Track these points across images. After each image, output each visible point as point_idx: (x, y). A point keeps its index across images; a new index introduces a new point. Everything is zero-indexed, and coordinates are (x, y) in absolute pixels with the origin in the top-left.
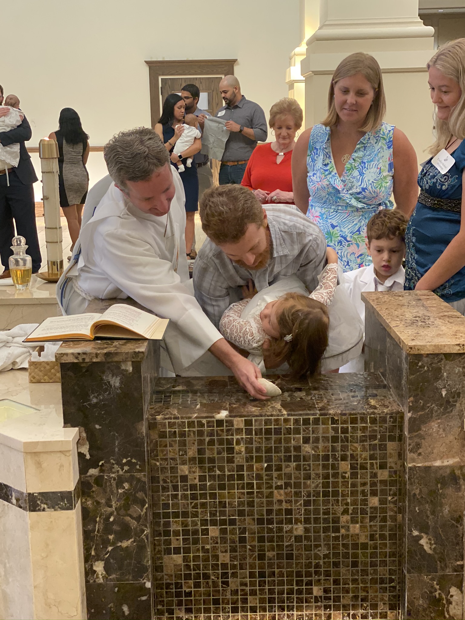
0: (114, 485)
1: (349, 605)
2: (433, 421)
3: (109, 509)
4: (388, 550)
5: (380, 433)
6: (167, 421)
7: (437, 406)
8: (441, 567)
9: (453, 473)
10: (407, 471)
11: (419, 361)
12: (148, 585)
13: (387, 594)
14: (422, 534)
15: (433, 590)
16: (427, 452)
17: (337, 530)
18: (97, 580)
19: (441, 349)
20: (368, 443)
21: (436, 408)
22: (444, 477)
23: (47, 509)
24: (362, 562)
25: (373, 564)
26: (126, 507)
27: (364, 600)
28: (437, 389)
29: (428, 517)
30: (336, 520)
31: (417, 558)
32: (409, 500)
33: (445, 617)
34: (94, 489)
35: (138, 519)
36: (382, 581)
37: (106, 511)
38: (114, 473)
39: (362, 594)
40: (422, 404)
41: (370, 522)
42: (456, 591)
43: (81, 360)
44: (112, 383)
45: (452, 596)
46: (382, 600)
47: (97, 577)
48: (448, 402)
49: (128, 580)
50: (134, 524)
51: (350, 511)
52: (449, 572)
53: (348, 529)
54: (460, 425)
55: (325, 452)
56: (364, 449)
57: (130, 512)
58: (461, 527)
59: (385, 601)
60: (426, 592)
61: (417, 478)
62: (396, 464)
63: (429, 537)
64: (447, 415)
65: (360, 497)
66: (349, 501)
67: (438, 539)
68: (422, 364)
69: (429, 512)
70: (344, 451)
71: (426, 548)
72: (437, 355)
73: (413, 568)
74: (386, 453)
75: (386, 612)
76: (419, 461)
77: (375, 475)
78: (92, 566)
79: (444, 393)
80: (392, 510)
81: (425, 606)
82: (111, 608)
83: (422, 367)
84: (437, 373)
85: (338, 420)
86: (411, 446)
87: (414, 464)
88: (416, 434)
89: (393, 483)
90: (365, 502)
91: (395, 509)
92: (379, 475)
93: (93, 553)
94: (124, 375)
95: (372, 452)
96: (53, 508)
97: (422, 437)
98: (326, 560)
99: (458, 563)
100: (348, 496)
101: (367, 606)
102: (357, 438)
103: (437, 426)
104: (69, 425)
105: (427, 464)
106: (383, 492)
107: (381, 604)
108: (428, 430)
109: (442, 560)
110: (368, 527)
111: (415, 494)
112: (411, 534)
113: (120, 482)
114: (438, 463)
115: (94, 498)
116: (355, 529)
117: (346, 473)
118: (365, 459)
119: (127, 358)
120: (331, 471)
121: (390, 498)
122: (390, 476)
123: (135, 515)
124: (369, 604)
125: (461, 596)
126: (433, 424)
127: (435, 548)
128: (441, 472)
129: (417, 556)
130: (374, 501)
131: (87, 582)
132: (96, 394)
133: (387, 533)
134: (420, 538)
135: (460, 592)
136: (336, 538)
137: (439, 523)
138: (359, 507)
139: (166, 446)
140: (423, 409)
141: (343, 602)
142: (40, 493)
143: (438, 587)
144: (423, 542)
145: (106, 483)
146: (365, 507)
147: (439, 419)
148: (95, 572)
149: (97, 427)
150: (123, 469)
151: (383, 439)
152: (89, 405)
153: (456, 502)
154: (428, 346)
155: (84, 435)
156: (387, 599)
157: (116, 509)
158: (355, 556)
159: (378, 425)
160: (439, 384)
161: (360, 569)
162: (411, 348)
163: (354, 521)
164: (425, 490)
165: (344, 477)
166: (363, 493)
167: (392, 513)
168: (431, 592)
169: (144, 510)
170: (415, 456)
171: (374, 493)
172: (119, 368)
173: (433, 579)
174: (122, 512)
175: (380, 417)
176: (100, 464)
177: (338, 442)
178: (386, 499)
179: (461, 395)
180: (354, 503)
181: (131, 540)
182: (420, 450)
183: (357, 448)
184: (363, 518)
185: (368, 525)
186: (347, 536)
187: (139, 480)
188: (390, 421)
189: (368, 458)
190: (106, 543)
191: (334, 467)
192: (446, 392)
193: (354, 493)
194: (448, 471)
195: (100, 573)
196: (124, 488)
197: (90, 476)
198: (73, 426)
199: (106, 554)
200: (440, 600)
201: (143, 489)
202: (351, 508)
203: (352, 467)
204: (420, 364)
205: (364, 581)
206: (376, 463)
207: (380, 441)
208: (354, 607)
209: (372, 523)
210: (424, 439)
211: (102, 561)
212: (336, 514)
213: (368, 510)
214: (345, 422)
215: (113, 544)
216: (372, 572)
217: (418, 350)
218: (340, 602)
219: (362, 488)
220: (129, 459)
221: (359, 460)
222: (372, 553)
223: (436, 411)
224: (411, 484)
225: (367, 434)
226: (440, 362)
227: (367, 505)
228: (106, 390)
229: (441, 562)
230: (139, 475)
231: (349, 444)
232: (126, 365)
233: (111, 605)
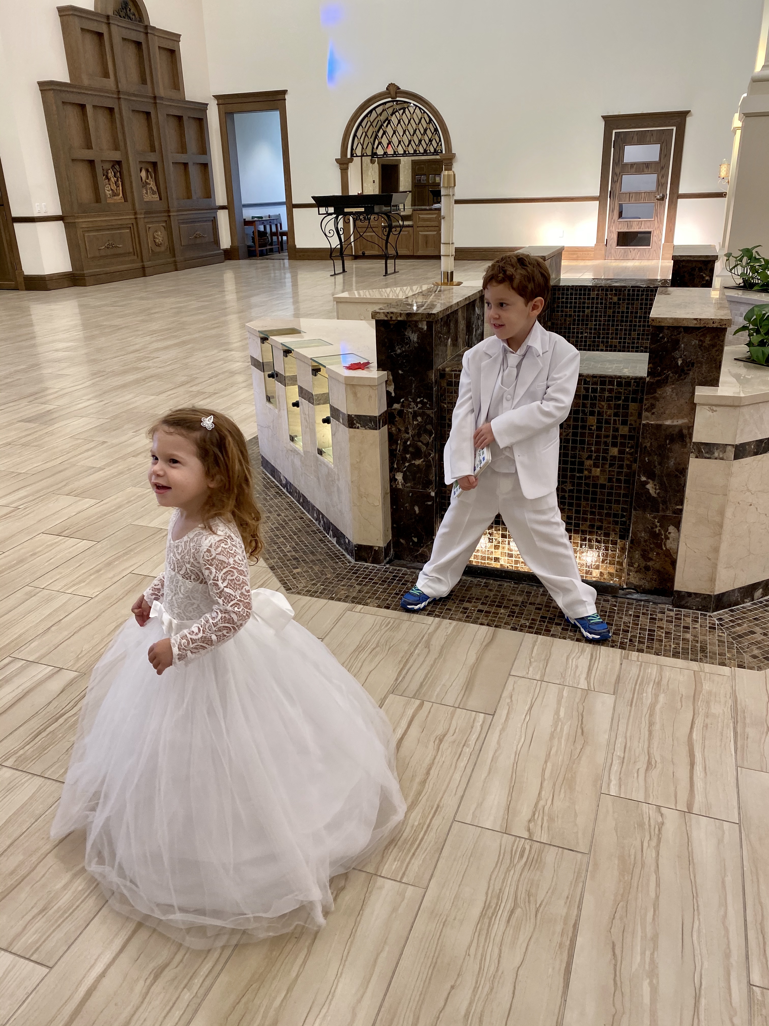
0: (411, 418)
1: (586, 531)
2: (668, 386)
3: (407, 435)
4: (622, 492)
5: (624, 394)
6: (453, 373)
7: (672, 373)
8: (662, 508)
9: (681, 431)
10: (642, 427)
11: (661, 332)
12: (433, 494)
13: (619, 526)
14: (649, 480)
15: (654, 527)
16: (660, 412)
17: (581, 471)
18: (398, 486)
19: (680, 322)
20: (614, 403)
21: (671, 375)
22: (673, 434)
23: (360, 428)
24: (599, 499)
25: (609, 501)
26: (419, 435)
27: (600, 528)
28: (674, 358)
29: (655, 467)
30: (581, 463)
31: (643, 499)
32: (641, 451)
33: (662, 549)
34: (397, 419)
35: (427, 445)
36: (615, 516)
37: (404, 437)
38: (411, 408)
39: (597, 524)
40: (659, 371)
41: (609, 467)
42: (673, 529)
43: (389, 318)
44: (412, 338)
45: (670, 533)
46: (614, 530)
47: (398, 484)
48: (683, 370)
49: (418, 488)
50: (424, 448)
51: (593, 458)
52: (669, 514)
53: (590, 471)
54: (691, 390)
55: (576, 407)
56: (609, 407)
57: (421, 439)
58: (683, 478)
59: (616, 532)
60: (648, 527)
61: (649, 433)
62: (636, 422)
63: (654, 483)
64: (681, 381)
65: (602, 447)
66: (593, 449)
67: (662, 486)
68: (663, 336)
69: (656, 463)
70: (592, 408)
71: (652, 491)
72: (677, 328)
73: (639, 507)
74: (628, 413)
75: (617, 541)
76: (652, 419)
77: (616, 430)
78: (394, 475)
79: (680, 362)
80: (628, 459)
81: (646, 538)
82: (406, 507)
83: (663, 338)
84: (675, 344)
85: (591, 381)
86: (646, 406)
87: (648, 421)
88: (652, 396)
89: (631, 438)
90: (606, 451)
91: (631, 459)
92: (620, 430)
93: (395, 466)
94: (420, 332)
95: (616, 411)
96: (364, 427)
97: (657, 399)
98: (571, 494)
99: (678, 507)
100: (593, 445)
101: (601, 534)
102: (604, 398)
103: (670, 390)
104: (381, 369)
105: (659, 422)
106: (623, 445)
107: (612, 533)
108: (663, 393)
109: (664, 502)
110: (608, 472)
111: (646, 447)
112: (639, 479)
113: (415, 415)
114: (668, 422)
115: (396, 425)
116: (597, 472)
117: (592, 426)
118: (610, 416)
119: (422, 318)
120: (580, 424)
121: (627, 450)
122: (630, 432)
123: (425, 442)
124: (603, 532)
125: (677, 534)
126: (667, 388)
127: (658, 493)
128: (671, 430)
129: (643, 497)
130: (614, 451)
131: (391, 486)
132: (400, 346)
133: (623, 478)
134: (647, 483)
135: (677, 531)
136: (580, 478)
137: (665, 472)
138: (601, 454)
139: (452, 393)
140: (659, 375)
142: (355, 415)
143: (658, 524)
144: (650, 486)
145: (405, 416)
146: (606, 455)
147: (673, 384)
148: (397, 479)
149: (400, 372)
150: (417, 406)
151: (626, 399)
152: (395, 354)
155: (391, 377)
156: (618, 530)
157: (412, 435)
158: (594, 493)
159: (623, 388)
160: (677, 354)
161: (597, 504)
162: (655, 320)
163: (596, 465)
164: (655, 444)
165: (590, 429)
166: (606, 444)
167: (628, 463)
168: (652, 528)
169: (432, 439)
170: (648, 414)
171: (614, 445)
172: (416, 326)
173: (655, 518)
174: (416, 438)
175: (626, 381)
176: (402, 401)
177: (588, 400)
178: (625, 450)
179: (695, 365)
180: (597, 451)
181: (421, 460)
182: (654, 411)
183: (603, 406)
184: (603, 464)
185: (607, 470)
186: (589, 477)
187: (428, 416)
188: (634, 385)
189: (612, 415)
190: (404, 460)
191: (583, 420)
192: (681, 362)
193: (598, 443)
194: (677, 430)
195: (400, 481)
196: (418, 421)
197: (394, 409)
198: (384, 370)
199: (404, 468)
200: (660, 534)
201: (431, 423)
202: (594, 455)
203: (599, 421)
204: (661, 335)
205: (600, 514)
206: (619, 420)
207: (623, 401)
208: (591, 533)
209: (610, 469)
210: (658, 401)
211: (402, 472)
212: (581, 459)
213: (609, 458)
215: (409, 461)
216: (607, 507)
217: (659, 322)
218: (579, 527)
219: (605, 440)
220: (422, 398)
221: (605, 416)
222: (608, 493)
223: (671, 378)
224: (643, 438)
225: (613, 395)
226: (679, 334)
227: (608, 453)
228: (407, 344)
229: (663, 505)
230: (428, 412)
231: (597, 402)
232: (422, 325)
233: (407, 505)
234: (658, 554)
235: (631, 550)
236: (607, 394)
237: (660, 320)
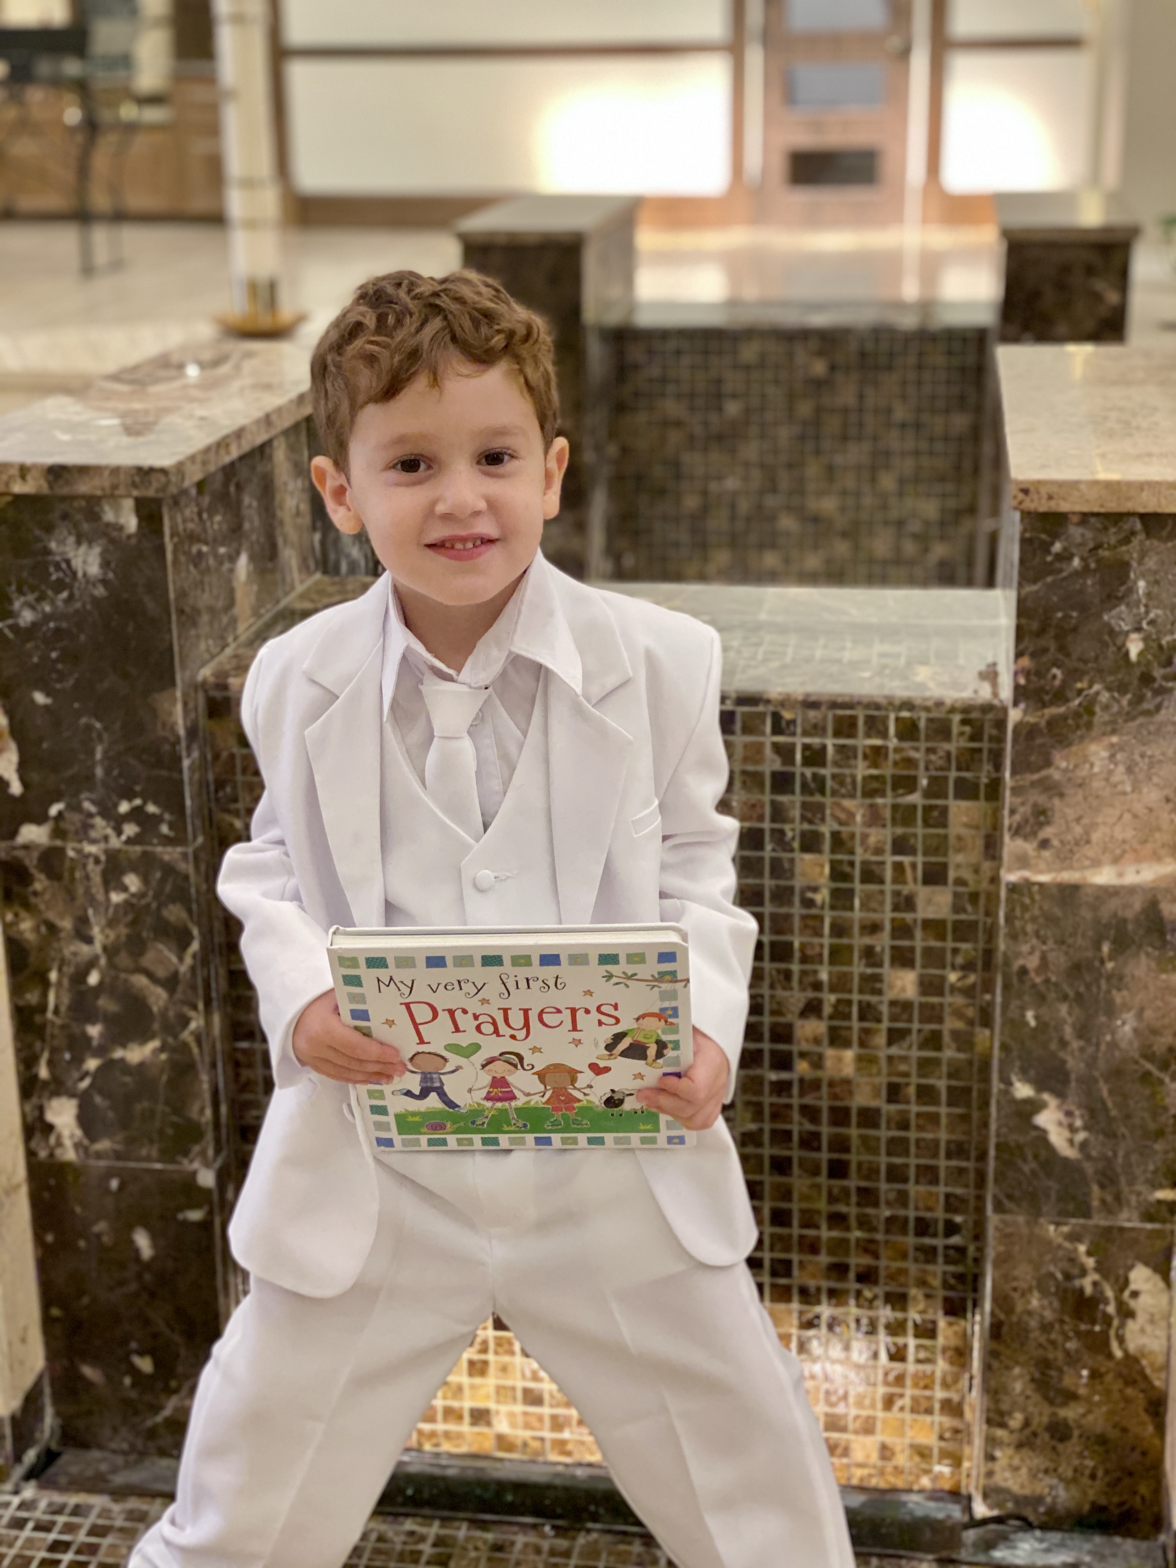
0: (97, 878)
1: (818, 1289)
2: (1093, 740)
3: (85, 949)
4: (943, 1136)
5: (927, 769)
7: (1109, 689)
8: (1103, 1201)
9: (1152, 907)
10: (1003, 893)
11: (1055, 536)
12: (205, 1178)
13: (940, 1268)
14: (1046, 1096)
15: (1076, 1271)
16: (1069, 837)
17: (783, 1062)
18: (58, 1152)
19: (1129, 499)
20: (890, 801)
21: (1105, 697)
22: (1125, 921)
24: (860, 1165)
25: (896, 1175)
26: (135, 946)
27: (867, 1277)
28: (1112, 632)
29: (1063, 1043)
30: (782, 1033)
31: (1026, 1169)
32: (1006, 987)
33: (1110, 1356)
34: (38, 886)
35: (171, 983)
36: (923, 1227)
37: (75, 954)
38: (93, 842)
39: (857, 1261)
40: (1057, 683)
41: (890, 1043)
42: (1147, 1280)
44: (77, 563)
45: (1135, 1294)
46: (922, 1283)
47: (59, 1144)
48: (1147, 679)
49: (148, 1159)
50: (158, 997)
51: (827, 1010)
52: (1129, 1220)
53: (817, 1062)
55: (750, 820)
56: (874, 818)
57: (148, 960)
59: (931, 1287)
60: (1052, 1275)
61: (1034, 919)
62: (977, 871)
63: (1065, 1107)
64: (1141, 720)
65: (858, 968)
67: (1095, 1115)
68: (1065, 549)
69: (1068, 1031)
70: (811, 822)
71: (1058, 1138)
72: (1116, 518)
73: (1010, 1197)
74: (946, 837)
75: (934, 1323)
76: (1043, 866)
77: (907, 903)
78: (41, 1109)
79: (1135, 647)
80: (958, 1014)
81: (1049, 1315)
82: (98, 1236)
83: (1065, 557)
84: (1114, 579)
85: (793, 722)
86: (1017, 818)
87: (1026, 874)
88: (1036, 777)
89: (964, 931)
90: (872, 983)
91: (970, 1012)
92: (920, 903)
94: (112, 541)
95: (899, 831)
97: (1051, 788)
99: (1161, 1195)
100: (821, 962)
101: (875, 1297)
102: (854, 782)
103: (1105, 754)
105: (1068, 876)
106: (934, 958)
107: (917, 1295)
108: (1076, 766)
109: (1108, 1179)
110: (884, 1063)
111: (1023, 971)
112: (1006, 1090)
113: (113, 868)
114: (1104, 877)
115: (40, 912)
116: (843, 1062)
117: (815, 889)
118: (879, 851)
119: (115, 487)
120: (768, 883)
121: (953, 977)
122: (957, 908)
124: (880, 1290)
125: (1164, 1296)
126: (1093, 748)
127: (1084, 1146)
128: (1114, 904)
129: (1025, 1160)
130: (904, 983)
131: (30, 1154)
132: (31, 598)
133: (942, 1084)
134: (1036, 1106)
135: (1161, 1284)
136: (782, 1088)
137: (1102, 1064)
138: (855, 997)
140: (1060, 697)
141: (798, 1277)
143: (1090, 1262)
144: (1048, 1119)
145: (72, 871)
146: (873, 999)
147: (1114, 732)
148: (52, 1127)
149: (40, 698)
150: (119, 832)
151: (936, 789)
152: (15, 628)
153: (1159, 1003)
154: (1083, 487)
155: (2, 720)
156: (936, 1282)
157: (105, 949)
158: (841, 1145)
159: (923, 745)
160: (1120, 617)
161: (852, 1184)
162: (1025, 491)
163: (838, 1039)
164: (1059, 959)
165: (809, 903)
166: (869, 953)
167: (959, 1025)
168: (1068, 1277)
169: (188, 960)
170: (1029, 847)
171: (902, 959)
172: (93, 517)
173: (1074, 1237)
174: (124, 960)
175: (930, 720)
176: (53, 812)
177: (793, 792)
178: (943, 979)
180: (840, 984)
181: (151, 1045)
182: (1047, 832)
183: (852, 815)
184: (866, 1032)
185: (883, 1054)
186: (815, 1085)
187: (169, 870)
188: (962, 734)
189: (888, 847)
190: (80, 1046)
191: (778, 869)
192: (1141, 645)
193: (838, 955)
194: (1138, 904)
195: (66, 1133)
196: (125, 889)
197: (26, 847)
199: (82, 1079)
200: (1099, 1299)
201: (182, 896)
202: (830, 999)
203: (838, 874)
204: (1057, 547)
205: (864, 1223)
207: (926, 794)
208: (835, 1297)
209: (894, 1051)
210: (1061, 795)
211: (72, 1095)
212: (781, 1014)
213: (885, 1009)
214: (817, 729)
215: (101, 1051)
216: (892, 1196)
217: (1050, 498)
218: (789, 1277)
219: (867, 940)
220: (138, 802)
221: (859, 850)
222: (891, 1141)
223: (1106, 708)
224: (1013, 936)
225: (887, 770)
226: (1126, 541)
227: (879, 992)
228: (59, 586)
229: (1102, 1186)
230: (169, 854)
231: (828, 800)
232: (117, 510)
233: (101, 1227)
234: (1095, 1375)
235: (995, 1364)
236: (861, 770)
237: (1054, 490)
